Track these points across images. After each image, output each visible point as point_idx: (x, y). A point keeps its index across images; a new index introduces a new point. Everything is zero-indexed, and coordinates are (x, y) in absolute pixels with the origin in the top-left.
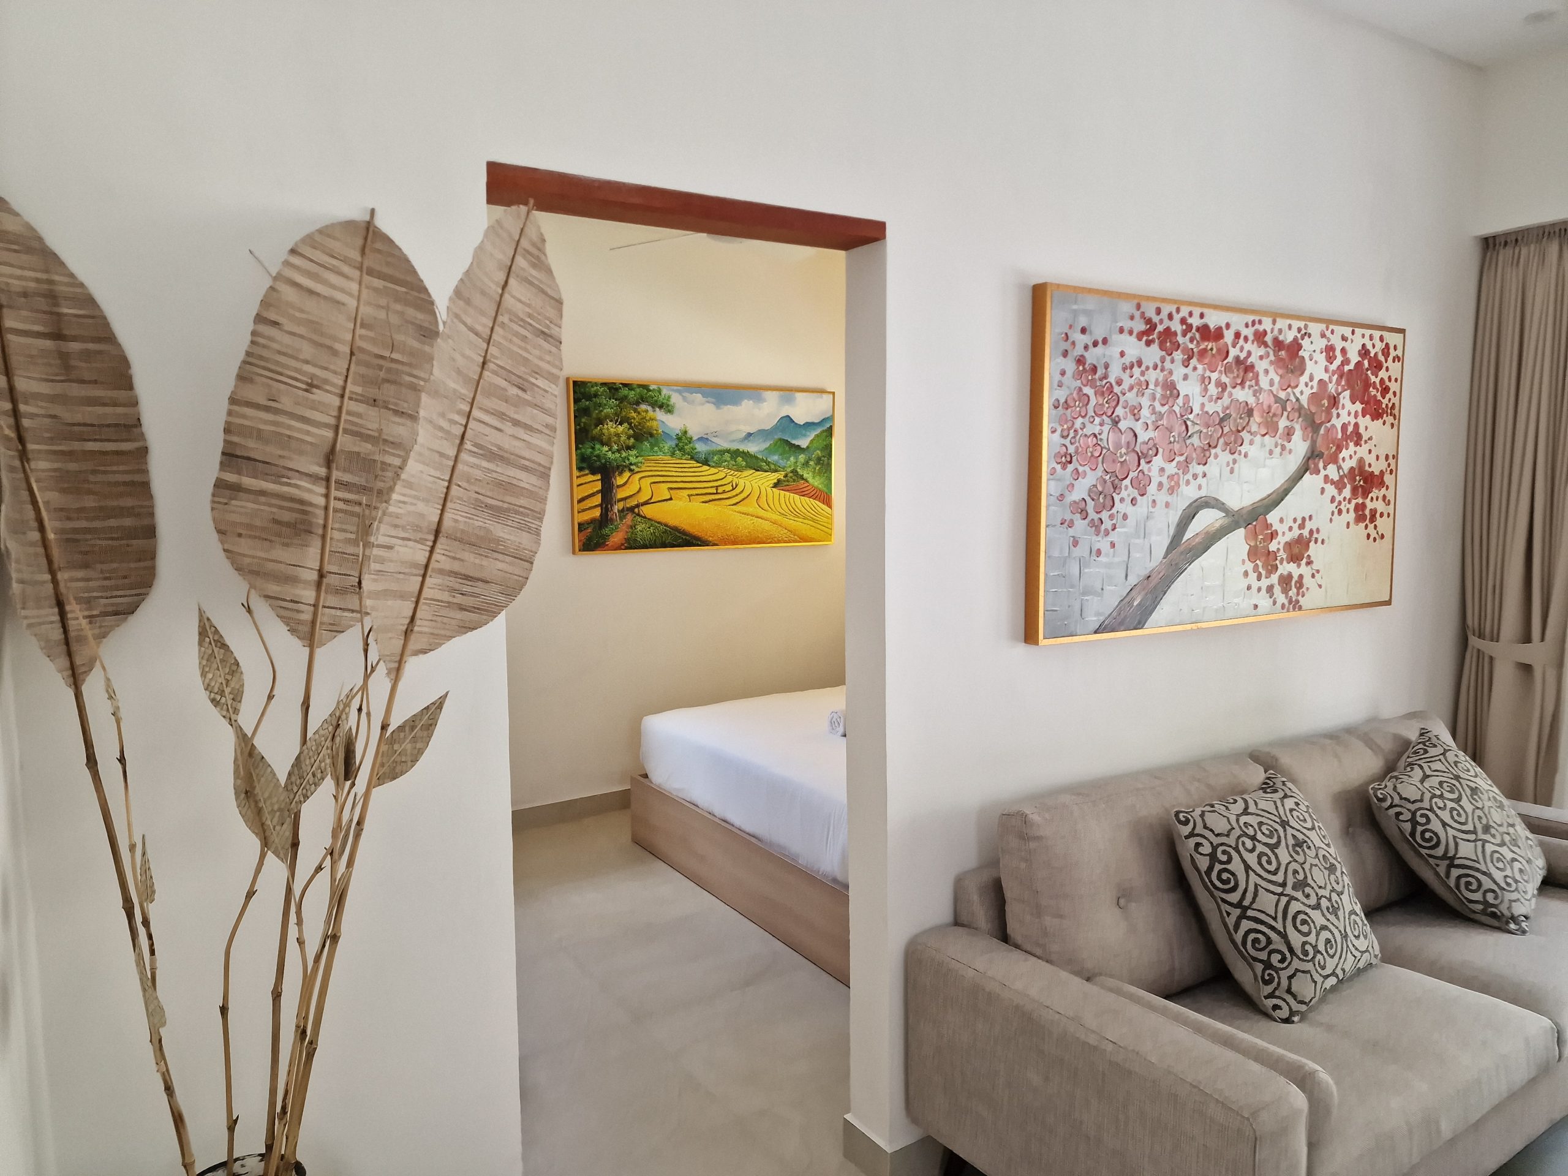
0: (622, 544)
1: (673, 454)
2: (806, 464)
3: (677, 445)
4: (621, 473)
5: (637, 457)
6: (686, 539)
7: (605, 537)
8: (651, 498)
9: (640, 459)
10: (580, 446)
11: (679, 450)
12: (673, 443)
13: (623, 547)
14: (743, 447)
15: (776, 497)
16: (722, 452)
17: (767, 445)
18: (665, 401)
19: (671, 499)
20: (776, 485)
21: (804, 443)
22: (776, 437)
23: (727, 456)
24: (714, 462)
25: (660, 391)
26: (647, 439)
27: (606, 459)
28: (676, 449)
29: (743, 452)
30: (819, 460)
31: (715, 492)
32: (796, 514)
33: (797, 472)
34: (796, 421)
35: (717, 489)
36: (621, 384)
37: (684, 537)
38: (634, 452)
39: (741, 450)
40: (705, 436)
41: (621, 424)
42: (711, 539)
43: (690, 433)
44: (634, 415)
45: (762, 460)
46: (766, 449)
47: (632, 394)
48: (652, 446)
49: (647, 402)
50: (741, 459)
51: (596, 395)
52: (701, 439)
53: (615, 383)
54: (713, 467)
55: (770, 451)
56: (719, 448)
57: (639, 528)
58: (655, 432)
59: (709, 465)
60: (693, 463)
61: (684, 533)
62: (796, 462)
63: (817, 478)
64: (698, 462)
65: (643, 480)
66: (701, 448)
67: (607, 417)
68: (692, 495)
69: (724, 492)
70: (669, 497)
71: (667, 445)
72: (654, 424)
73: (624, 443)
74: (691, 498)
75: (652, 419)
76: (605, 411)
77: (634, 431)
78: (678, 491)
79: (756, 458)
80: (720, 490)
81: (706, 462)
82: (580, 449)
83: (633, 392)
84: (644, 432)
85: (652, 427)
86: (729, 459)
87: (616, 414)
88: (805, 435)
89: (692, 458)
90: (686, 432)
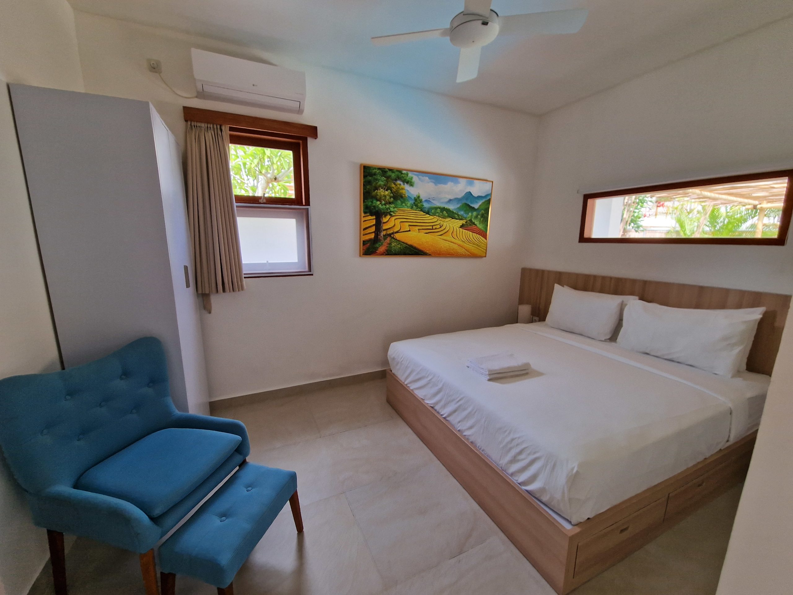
0: (384, 253)
1: (412, 208)
2: (476, 217)
3: (414, 203)
4: (385, 216)
5: (394, 208)
6: (416, 251)
7: (376, 249)
8: (400, 230)
9: (396, 209)
10: (366, 201)
11: (415, 206)
12: (412, 202)
13: (385, 254)
14: (447, 206)
15: (461, 233)
16: (436, 208)
17: (459, 206)
18: (410, 180)
19: (410, 231)
20: (462, 226)
21: (476, 206)
22: (463, 202)
23: (439, 210)
24: (432, 213)
25: (407, 175)
26: (399, 199)
27: (378, 208)
28: (414, 205)
29: (447, 209)
30: (482, 216)
31: (431, 228)
32: (469, 242)
33: (472, 221)
34: (473, 195)
35: (432, 227)
36: (388, 169)
37: (415, 250)
38: (393, 205)
39: (446, 208)
40: (429, 200)
41: (387, 190)
42: (428, 252)
43: (421, 197)
44: (393, 186)
45: (456, 214)
46: (458, 208)
47: (393, 175)
48: (402, 203)
49: (401, 179)
50: (445, 212)
51: (375, 174)
52: (426, 201)
53: (385, 168)
54: (431, 215)
55: (460, 209)
56: (435, 206)
57: (393, 245)
58: (404, 196)
59: (429, 215)
60: (422, 213)
61: (415, 248)
62: (472, 216)
63: (481, 225)
64: (424, 212)
65: (396, 221)
66: (426, 205)
67: (380, 186)
68: (420, 229)
69: (436, 229)
70: (409, 230)
71: (409, 203)
72: (403, 191)
73: (388, 200)
74: (420, 230)
75: (403, 189)
76: (379, 183)
77: (393, 194)
78: (413, 227)
79: (453, 212)
80: (434, 227)
81: (428, 213)
82: (365, 202)
83: (394, 174)
84: (398, 195)
85: (402, 193)
86: (439, 212)
87: (385, 185)
88: (477, 202)
89: (421, 210)
90: (419, 197)
